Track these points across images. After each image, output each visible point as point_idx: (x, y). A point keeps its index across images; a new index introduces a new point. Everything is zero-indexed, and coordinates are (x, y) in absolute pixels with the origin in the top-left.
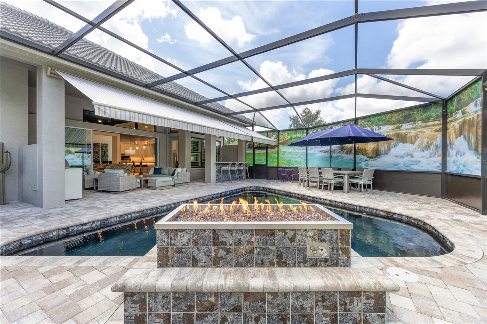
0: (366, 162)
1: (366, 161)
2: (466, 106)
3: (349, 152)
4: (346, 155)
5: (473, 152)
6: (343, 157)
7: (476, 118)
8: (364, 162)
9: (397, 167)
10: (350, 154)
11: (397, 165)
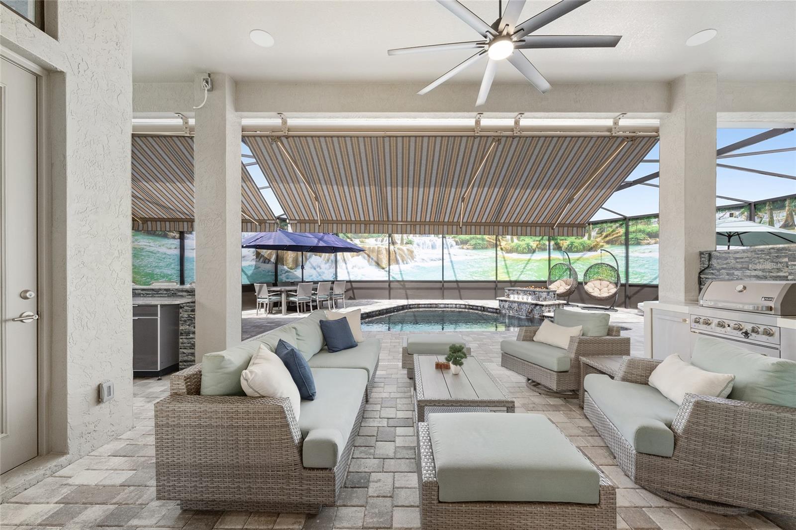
0: (287, 274)
1: (286, 272)
2: (365, 238)
3: (267, 261)
4: (263, 264)
5: (374, 267)
6: (260, 267)
7: (377, 248)
8: (285, 273)
9: (311, 278)
10: (268, 263)
11: (312, 276)
